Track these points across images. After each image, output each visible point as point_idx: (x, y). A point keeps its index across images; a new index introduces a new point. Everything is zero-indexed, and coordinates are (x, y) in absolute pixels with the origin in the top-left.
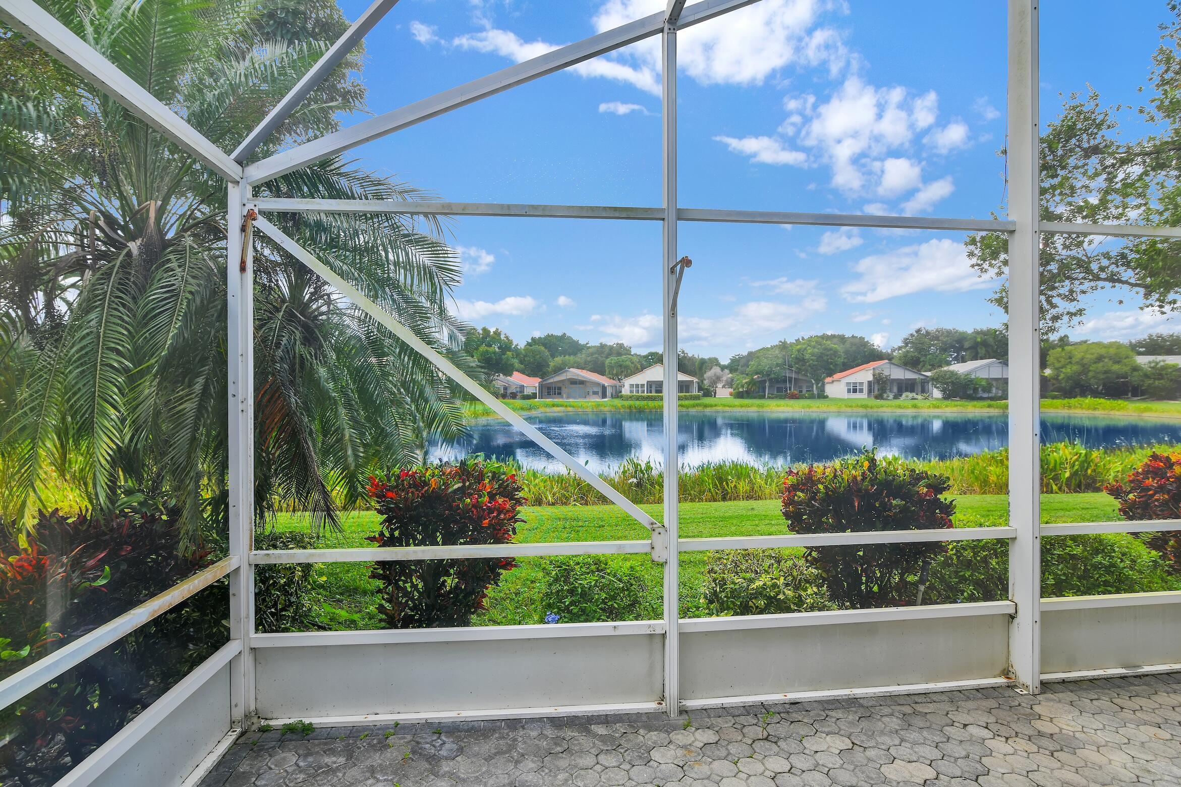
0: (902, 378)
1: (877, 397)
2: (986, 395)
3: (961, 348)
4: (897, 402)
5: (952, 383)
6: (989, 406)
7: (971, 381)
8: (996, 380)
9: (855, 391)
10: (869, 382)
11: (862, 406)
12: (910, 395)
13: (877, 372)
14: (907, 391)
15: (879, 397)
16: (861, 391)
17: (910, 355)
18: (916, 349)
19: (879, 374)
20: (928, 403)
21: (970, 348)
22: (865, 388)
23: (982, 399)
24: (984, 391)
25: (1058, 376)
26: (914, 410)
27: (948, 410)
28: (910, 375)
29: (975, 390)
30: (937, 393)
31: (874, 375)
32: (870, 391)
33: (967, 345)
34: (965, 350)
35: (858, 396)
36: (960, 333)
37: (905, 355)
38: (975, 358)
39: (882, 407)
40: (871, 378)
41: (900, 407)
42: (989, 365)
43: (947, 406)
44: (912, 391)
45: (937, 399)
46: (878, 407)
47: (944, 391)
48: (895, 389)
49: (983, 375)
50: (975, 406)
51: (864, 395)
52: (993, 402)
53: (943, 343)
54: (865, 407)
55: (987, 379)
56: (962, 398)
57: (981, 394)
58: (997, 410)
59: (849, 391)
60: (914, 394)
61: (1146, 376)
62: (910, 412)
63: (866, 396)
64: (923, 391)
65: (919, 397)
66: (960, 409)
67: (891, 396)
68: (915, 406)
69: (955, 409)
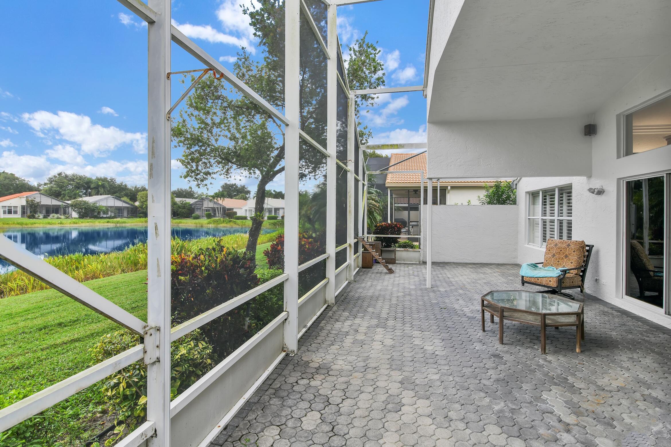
0: (50, 204)
1: (29, 217)
2: (105, 216)
3: (89, 187)
4: (46, 220)
5: (85, 208)
6: (108, 222)
7: (97, 207)
8: (111, 207)
9: (10, 212)
10: (23, 207)
11: (18, 224)
12: (56, 216)
13: (30, 199)
14: (53, 213)
15: (32, 217)
16: (16, 212)
17: (54, 189)
18: (58, 185)
19: (32, 201)
20: (69, 221)
21: (94, 188)
22: (19, 210)
23: (102, 218)
24: (104, 213)
25: (142, 206)
26: (60, 225)
27: (83, 224)
28: (55, 202)
29: (99, 213)
30: (75, 215)
31: (27, 202)
32: (23, 213)
33: (92, 186)
34: (91, 189)
35: (12, 216)
36: (88, 179)
37: (50, 189)
38: (97, 194)
39: (35, 223)
40: (24, 203)
41: (49, 223)
42: (107, 198)
43: (82, 222)
44: (57, 213)
45: (75, 218)
46: (32, 224)
47: (79, 213)
48: (44, 212)
49: (103, 204)
50: (99, 222)
51: (19, 215)
52: (111, 220)
53: (77, 183)
54: (21, 224)
55: (106, 207)
56: (91, 218)
57: (102, 215)
58: (112, 224)
59: (4, 212)
60: (59, 215)
61: (179, 207)
62: (57, 227)
63: (20, 216)
64: (65, 213)
65: (62, 217)
66: (91, 224)
67: (41, 216)
68: (61, 223)
69: (87, 224)
